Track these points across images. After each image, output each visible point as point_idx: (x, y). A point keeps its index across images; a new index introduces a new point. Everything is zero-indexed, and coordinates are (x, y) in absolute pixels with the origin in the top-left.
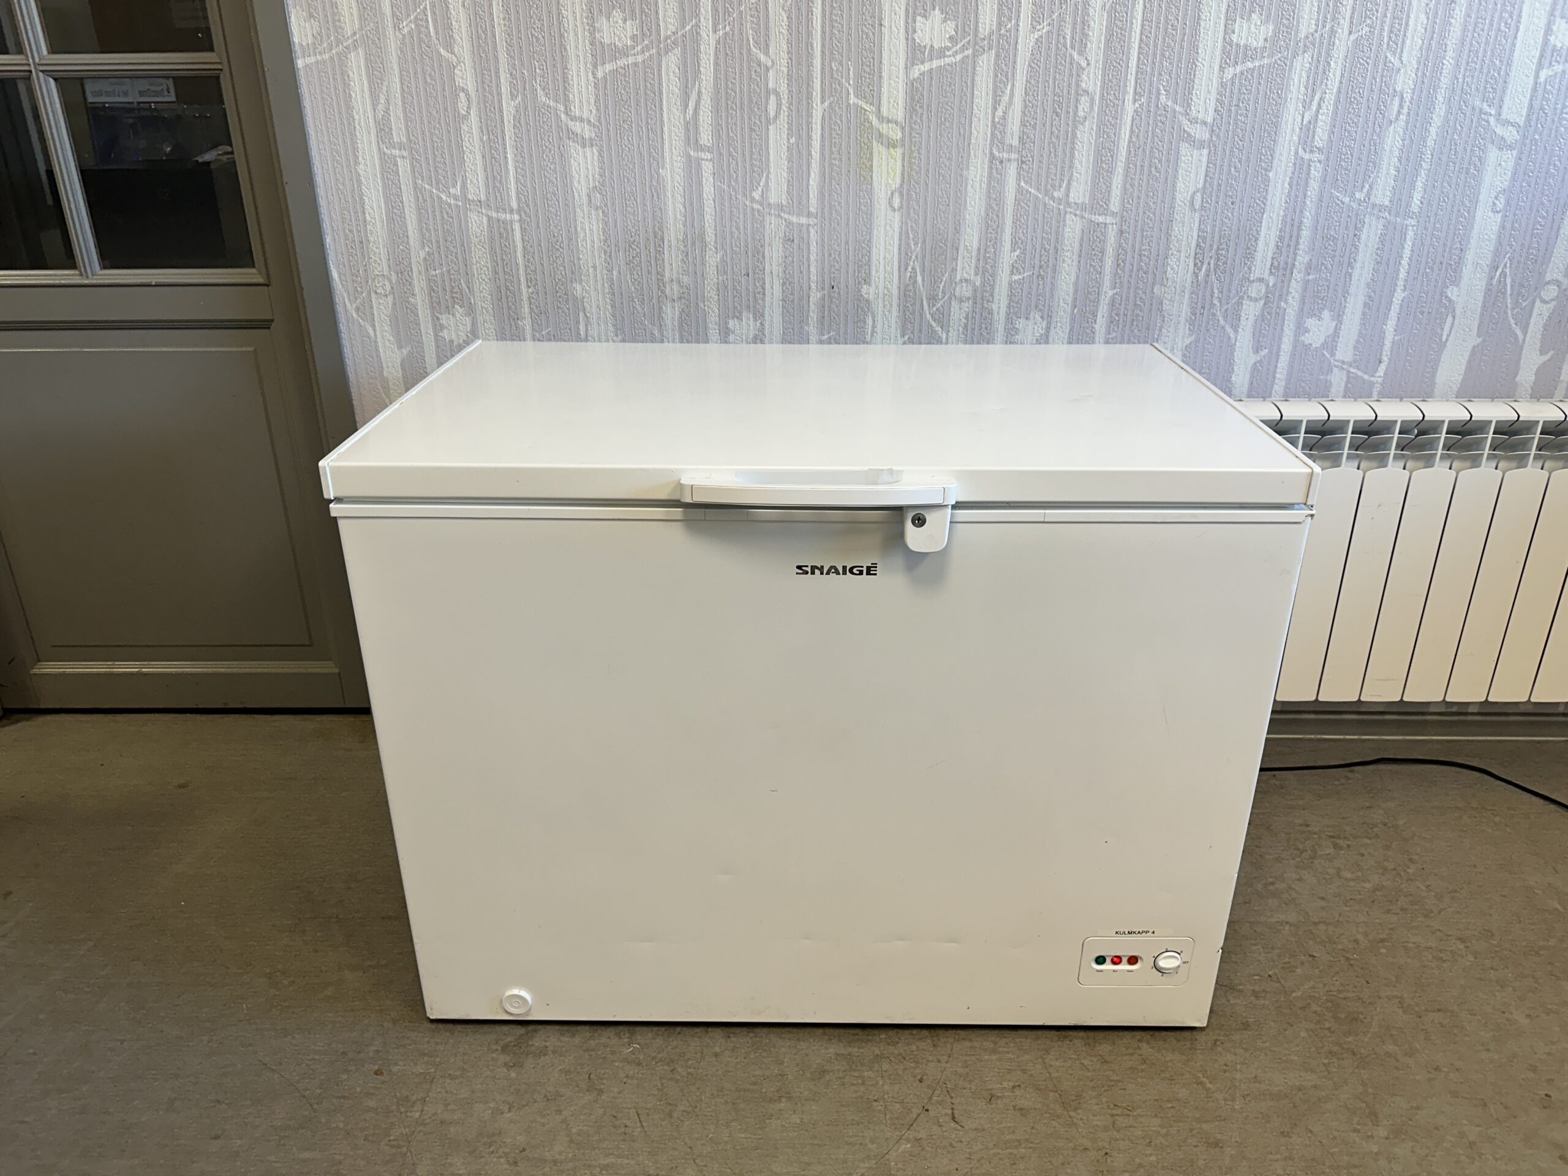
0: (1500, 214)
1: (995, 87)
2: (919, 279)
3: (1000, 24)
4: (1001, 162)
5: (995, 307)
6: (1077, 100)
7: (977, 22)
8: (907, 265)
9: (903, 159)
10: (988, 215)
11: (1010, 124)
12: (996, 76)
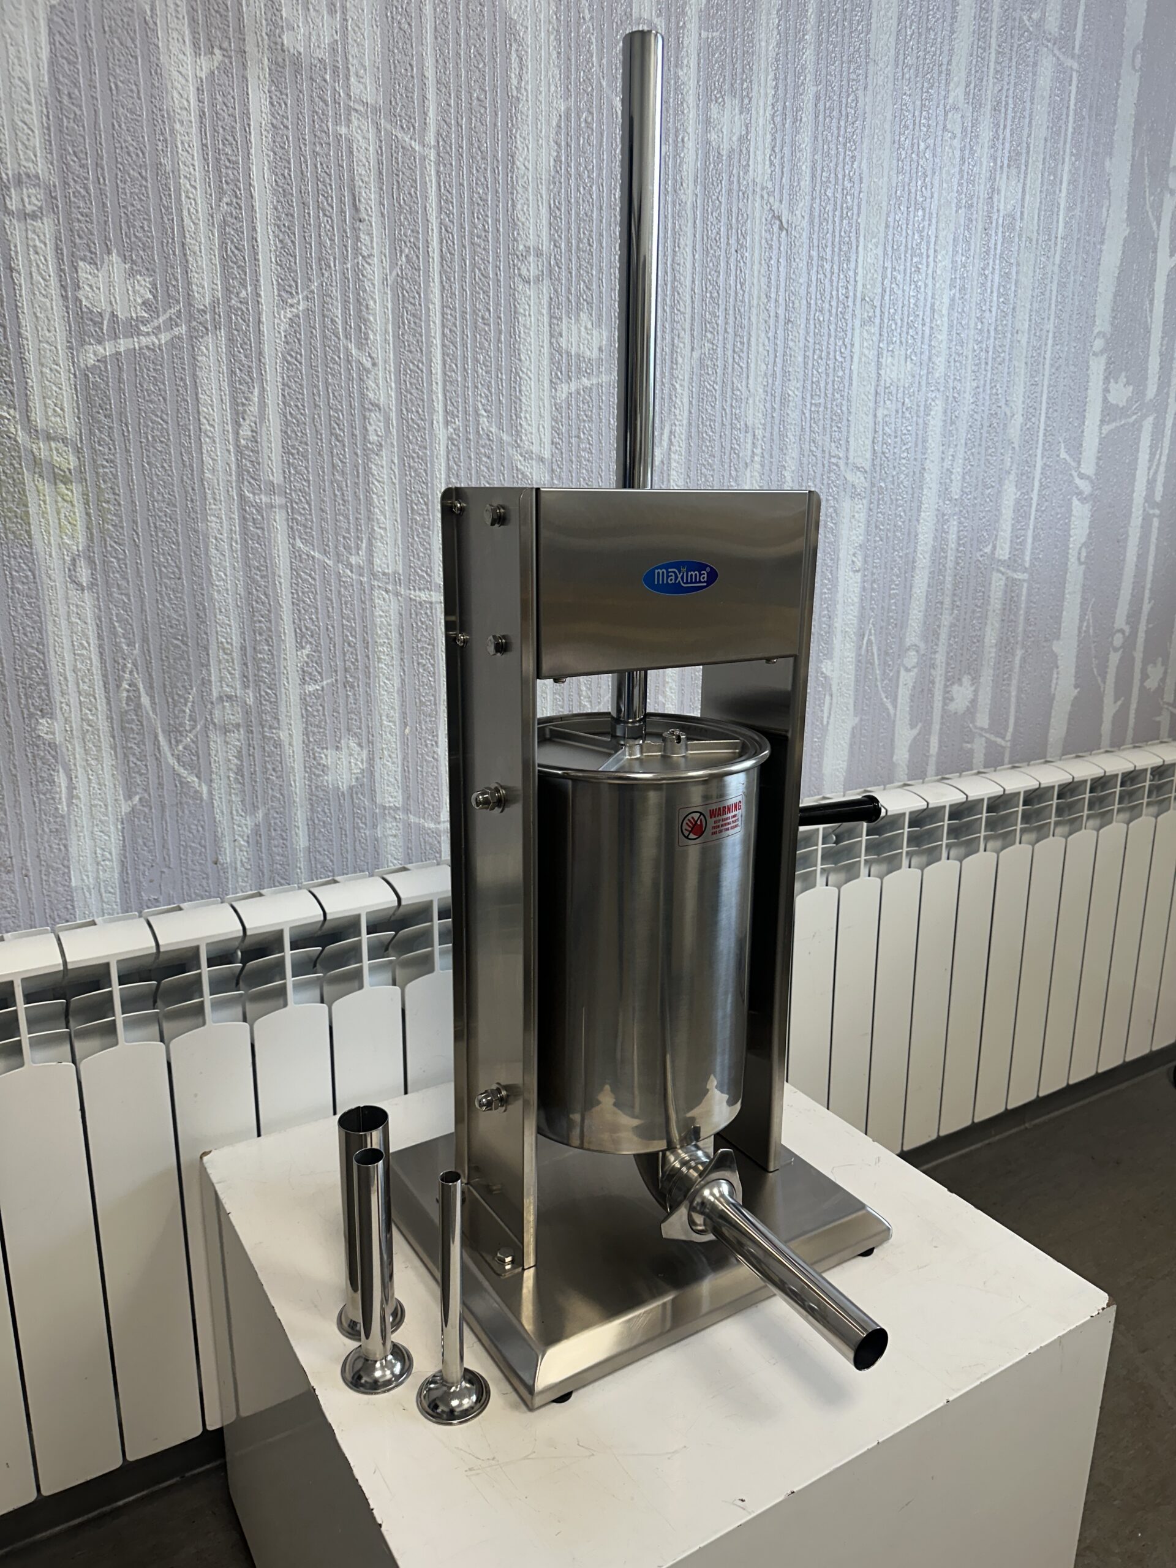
0: (860, 574)
1: (234, 391)
2: (145, 700)
3: (227, 290)
5: (283, 735)
7: (189, 284)
8: (119, 680)
9: (87, 503)
10: (249, 593)
11: (265, 450)
12: (233, 372)
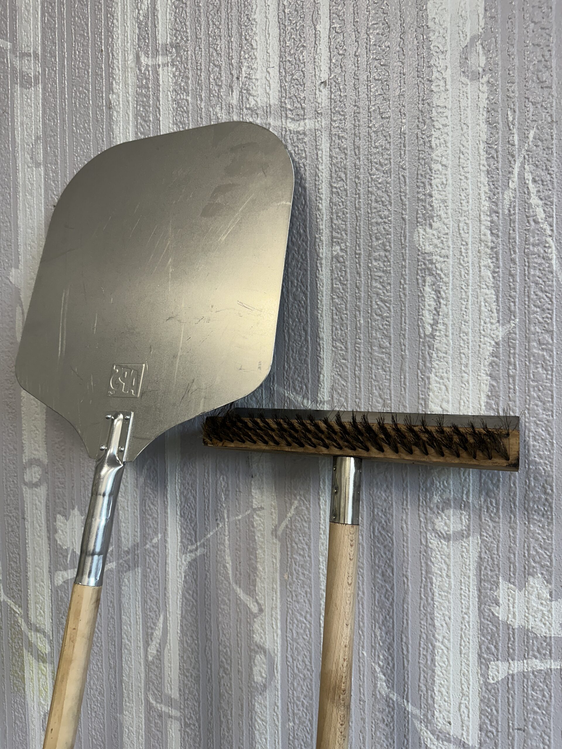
1: (145, 615)
4: (160, 716)
6: (250, 657)
11: (167, 668)
